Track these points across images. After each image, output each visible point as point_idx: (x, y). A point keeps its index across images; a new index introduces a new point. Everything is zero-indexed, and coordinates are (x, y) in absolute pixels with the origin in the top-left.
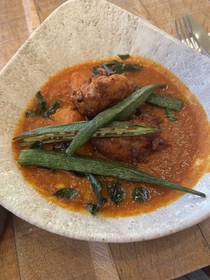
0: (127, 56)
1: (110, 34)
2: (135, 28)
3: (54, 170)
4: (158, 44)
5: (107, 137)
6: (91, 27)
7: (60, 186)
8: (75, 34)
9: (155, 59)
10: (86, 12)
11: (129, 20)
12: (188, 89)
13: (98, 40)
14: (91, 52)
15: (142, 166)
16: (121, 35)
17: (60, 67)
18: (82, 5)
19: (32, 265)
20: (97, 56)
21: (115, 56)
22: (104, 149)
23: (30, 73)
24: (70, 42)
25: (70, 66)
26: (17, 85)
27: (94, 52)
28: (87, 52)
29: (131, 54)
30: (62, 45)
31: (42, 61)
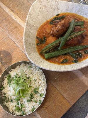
0: (59, 14)
1: (50, 9)
2: (59, 4)
3: (57, 57)
4: (68, 6)
5: (70, 40)
6: (44, 9)
7: (62, 60)
8: (39, 13)
9: (68, 12)
10: (41, 5)
11: (56, 2)
12: (83, 17)
13: (47, 12)
14: (46, 17)
15: (82, 44)
16: (54, 8)
17: (39, 26)
18: (39, 3)
19: (62, 88)
20: (49, 18)
21: (55, 16)
22: (70, 44)
23: (31, 31)
24: (39, 16)
25: (42, 24)
26: (30, 37)
27: (48, 17)
28: (45, 18)
29: (60, 13)
30: (37, 18)
31: (33, 26)
